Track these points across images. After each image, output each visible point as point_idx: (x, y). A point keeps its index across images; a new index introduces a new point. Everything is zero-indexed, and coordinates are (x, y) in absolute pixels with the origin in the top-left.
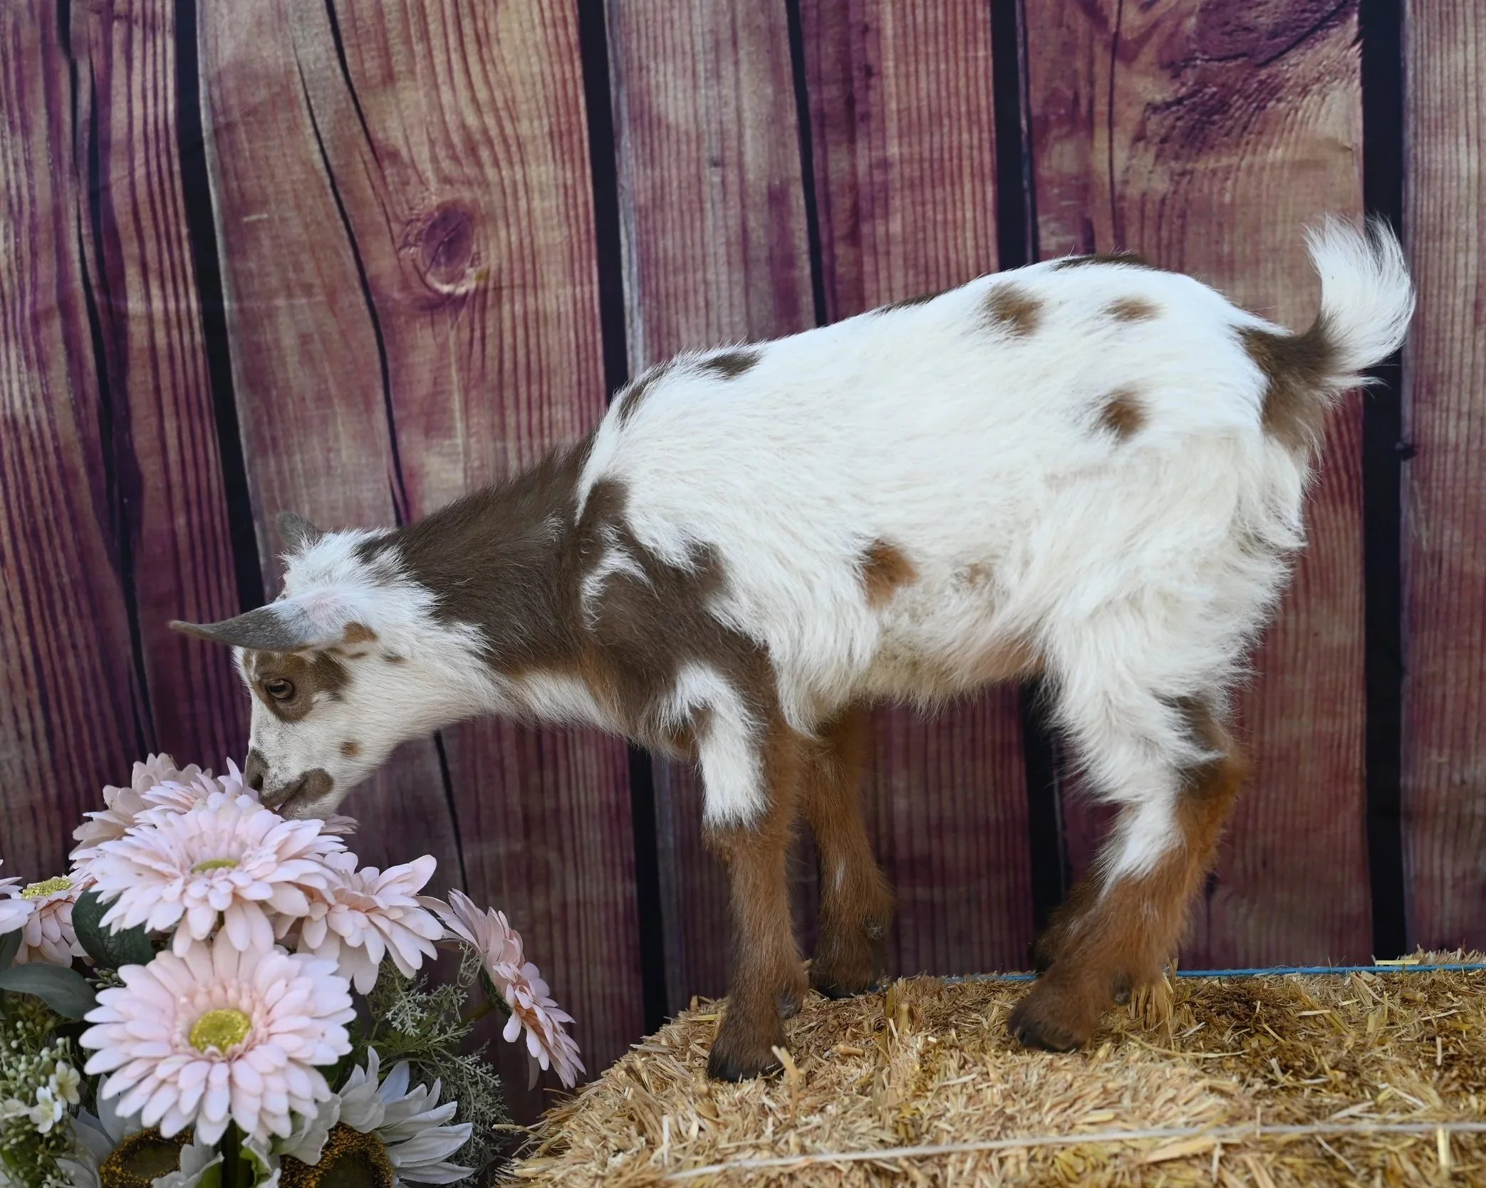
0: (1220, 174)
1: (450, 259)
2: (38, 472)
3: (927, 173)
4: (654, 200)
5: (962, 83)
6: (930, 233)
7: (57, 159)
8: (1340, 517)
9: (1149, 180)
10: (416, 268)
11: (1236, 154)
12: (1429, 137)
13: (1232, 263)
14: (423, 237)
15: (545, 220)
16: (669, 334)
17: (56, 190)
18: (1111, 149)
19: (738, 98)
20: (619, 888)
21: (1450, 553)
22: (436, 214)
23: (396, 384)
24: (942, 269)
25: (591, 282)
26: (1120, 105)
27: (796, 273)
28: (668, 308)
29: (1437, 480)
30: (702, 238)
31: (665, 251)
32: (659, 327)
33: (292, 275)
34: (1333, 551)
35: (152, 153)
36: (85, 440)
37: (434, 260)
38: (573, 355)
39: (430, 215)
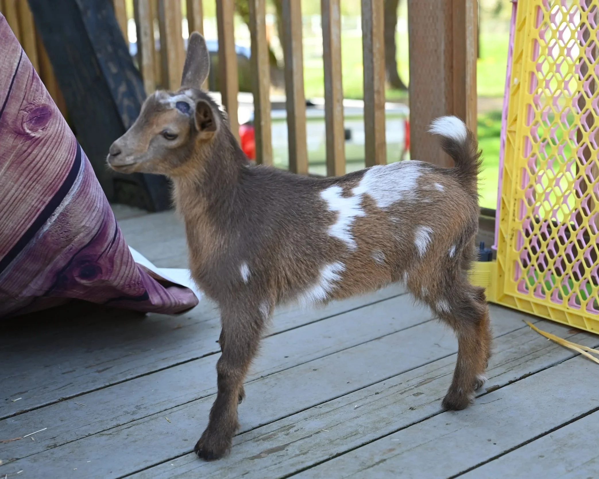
1: (36, 123)
10: (23, 119)
14: (32, 111)
37: (31, 120)
38: (55, 175)
39: (39, 105)
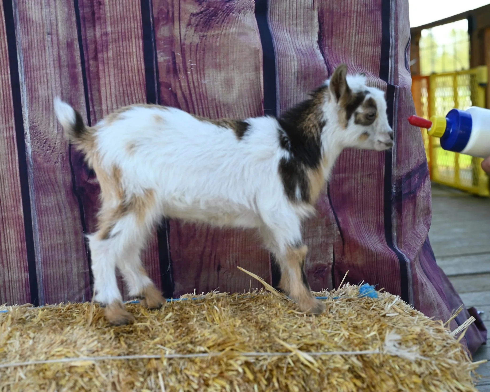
0: (215, 36)
3: (120, 37)
4: (29, 46)
5: (131, 7)
6: (122, 56)
13: (220, 65)
16: (35, 90)
18: (180, 28)
19: (56, 12)
20: (23, 275)
24: (126, 68)
25: (8, 74)
26: (182, 14)
27: (77, 70)
28: (34, 82)
30: (45, 59)
31: (33, 63)
32: (32, 88)
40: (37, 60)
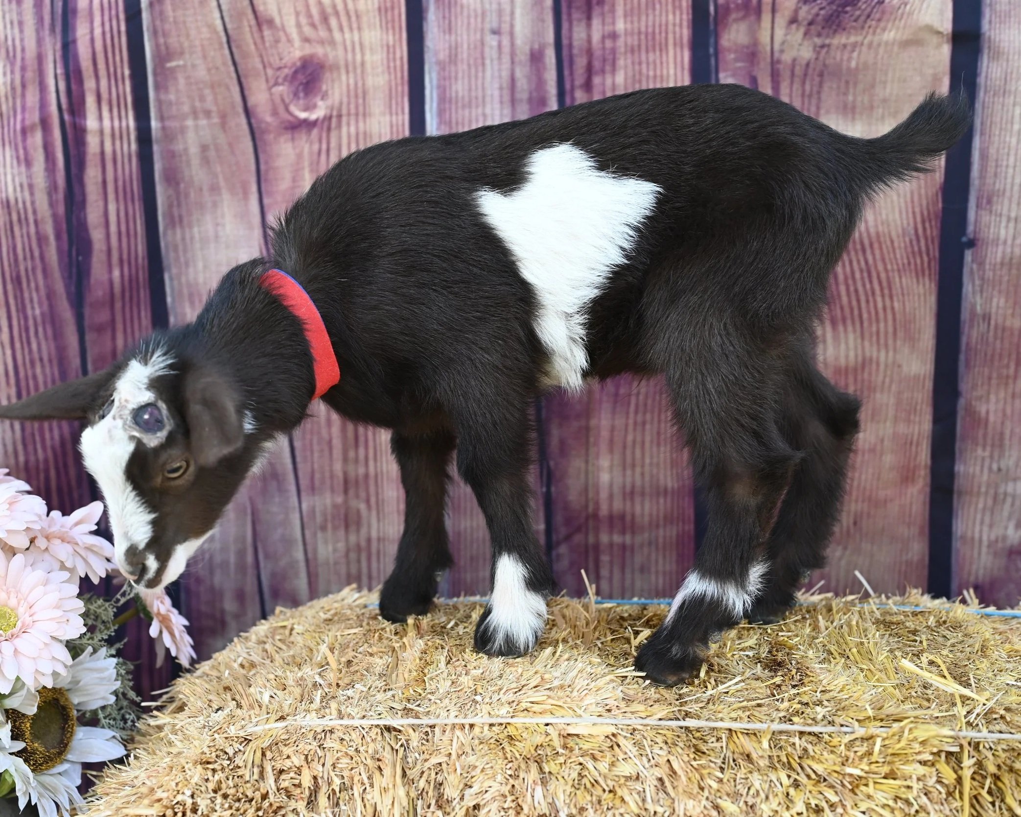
0: (849, 48)
1: (307, 95)
2: (22, 236)
3: (643, 42)
4: (450, 56)
7: (40, 20)
8: (921, 286)
9: (799, 50)
10: (283, 100)
11: (861, 34)
12: (1000, 23)
13: (854, 108)
14: (289, 78)
15: (373, 68)
17: (40, 41)
18: (773, 28)
21: (997, 314)
22: (299, 64)
23: (266, 180)
25: (403, 113)
29: (990, 264)
30: (483, 84)
31: (457, 92)
33: (198, 104)
34: (915, 309)
35: (106, 18)
36: (55, 216)
37: (296, 95)
39: (294, 64)
40: (466, 87)
